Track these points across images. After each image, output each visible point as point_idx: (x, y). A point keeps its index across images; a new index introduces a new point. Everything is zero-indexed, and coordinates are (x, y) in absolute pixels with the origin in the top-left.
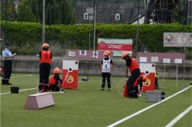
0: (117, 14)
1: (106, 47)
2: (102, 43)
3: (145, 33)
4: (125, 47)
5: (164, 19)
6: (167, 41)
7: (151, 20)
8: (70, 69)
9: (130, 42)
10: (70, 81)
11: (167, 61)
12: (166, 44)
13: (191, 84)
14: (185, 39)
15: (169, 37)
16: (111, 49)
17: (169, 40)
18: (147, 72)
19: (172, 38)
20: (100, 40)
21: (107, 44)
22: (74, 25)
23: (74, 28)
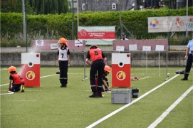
1: (87, 36)
2: (83, 31)
3: (133, 19)
4: (107, 35)
5: (153, 5)
6: (152, 27)
7: (141, 7)
9: (112, 29)
10: (31, 78)
11: (147, 49)
13: (177, 73)
14: (171, 24)
15: (154, 22)
17: (154, 25)
18: (121, 64)
19: (157, 22)
20: (80, 29)
21: (88, 33)
22: (62, 15)
23: (62, 18)
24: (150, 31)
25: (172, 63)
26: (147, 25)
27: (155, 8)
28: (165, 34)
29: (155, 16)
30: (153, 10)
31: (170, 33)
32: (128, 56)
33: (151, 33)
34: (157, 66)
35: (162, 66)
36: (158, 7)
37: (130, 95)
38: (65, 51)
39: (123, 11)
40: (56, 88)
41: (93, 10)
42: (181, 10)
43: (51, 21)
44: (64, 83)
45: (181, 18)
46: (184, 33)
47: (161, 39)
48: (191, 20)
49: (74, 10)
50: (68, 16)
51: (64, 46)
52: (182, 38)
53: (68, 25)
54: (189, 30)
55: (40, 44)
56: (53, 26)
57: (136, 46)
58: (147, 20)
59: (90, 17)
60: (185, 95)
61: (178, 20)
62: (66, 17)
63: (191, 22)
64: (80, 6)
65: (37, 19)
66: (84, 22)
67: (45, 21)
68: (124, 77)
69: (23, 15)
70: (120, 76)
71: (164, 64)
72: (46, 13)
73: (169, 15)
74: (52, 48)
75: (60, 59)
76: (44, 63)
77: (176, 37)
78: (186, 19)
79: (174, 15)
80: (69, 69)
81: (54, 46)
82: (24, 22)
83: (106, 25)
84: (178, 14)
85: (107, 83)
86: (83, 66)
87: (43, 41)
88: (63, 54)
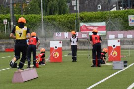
1: (87, 29)
3: (117, 17)
5: (130, 6)
6: (131, 22)
8: (56, 47)
9: (103, 24)
10: (57, 56)
11: (130, 36)
12: (130, 24)
15: (132, 19)
16: (90, 30)
18: (114, 46)
20: (82, 24)
21: (87, 27)
22: (66, 15)
23: (66, 17)
27: (132, 9)
29: (132, 14)
32: (118, 41)
50: (70, 16)
51: (74, 36)
53: (72, 22)
56: (60, 23)
62: (68, 17)
65: (49, 19)
67: (54, 20)
68: (116, 54)
70: (113, 54)
75: (72, 44)
83: (99, 22)
85: (105, 59)
88: (74, 41)
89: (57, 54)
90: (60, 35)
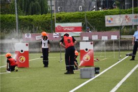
0: (81, 6)
1: (62, 30)
2: (59, 26)
3: (95, 17)
4: (76, 29)
5: (109, 7)
6: (108, 22)
7: (100, 8)
8: (22, 51)
9: (80, 24)
11: (105, 38)
13: (127, 55)
14: (122, 19)
15: (109, 19)
16: (66, 31)
17: (110, 21)
18: (87, 50)
19: (112, 19)
21: (62, 28)
22: (43, 15)
23: (44, 17)
24: (106, 25)
25: (123, 48)
26: (104, 21)
27: (110, 9)
28: (117, 28)
29: (110, 14)
30: (109, 10)
31: (121, 26)
32: (91, 43)
33: (108, 27)
34: (112, 51)
35: (116, 51)
36: (112, 8)
37: (93, 72)
38: (46, 42)
39: (88, 12)
40: (41, 68)
41: (66, 12)
42: (128, 10)
43: (36, 20)
44: (46, 64)
45: (129, 16)
46: (131, 26)
47: (115, 31)
48: (136, 17)
49: (52, 11)
50: (48, 16)
52: (130, 30)
53: (48, 22)
54: (135, 24)
55: (28, 36)
56: (38, 23)
57: (97, 36)
58: (104, 17)
59: (63, 16)
60: (133, 71)
61: (126, 17)
62: (46, 17)
63: (136, 19)
64: (56, 8)
65: (26, 19)
66: (60, 20)
67: (31, 20)
68: (89, 59)
69: (16, 16)
70: (86, 58)
71: (117, 49)
72: (32, 14)
73: (120, 13)
74: (37, 39)
75: (43, 47)
76: (32, 50)
77: (125, 30)
78: (132, 16)
79: (124, 14)
80: (49, 54)
81: (39, 38)
82: (17, 21)
83: (75, 22)
84: (127, 13)
85: (77, 63)
86: (59, 52)
87: (30, 34)
88: (45, 44)
89: (24, 58)
90: (30, 37)
